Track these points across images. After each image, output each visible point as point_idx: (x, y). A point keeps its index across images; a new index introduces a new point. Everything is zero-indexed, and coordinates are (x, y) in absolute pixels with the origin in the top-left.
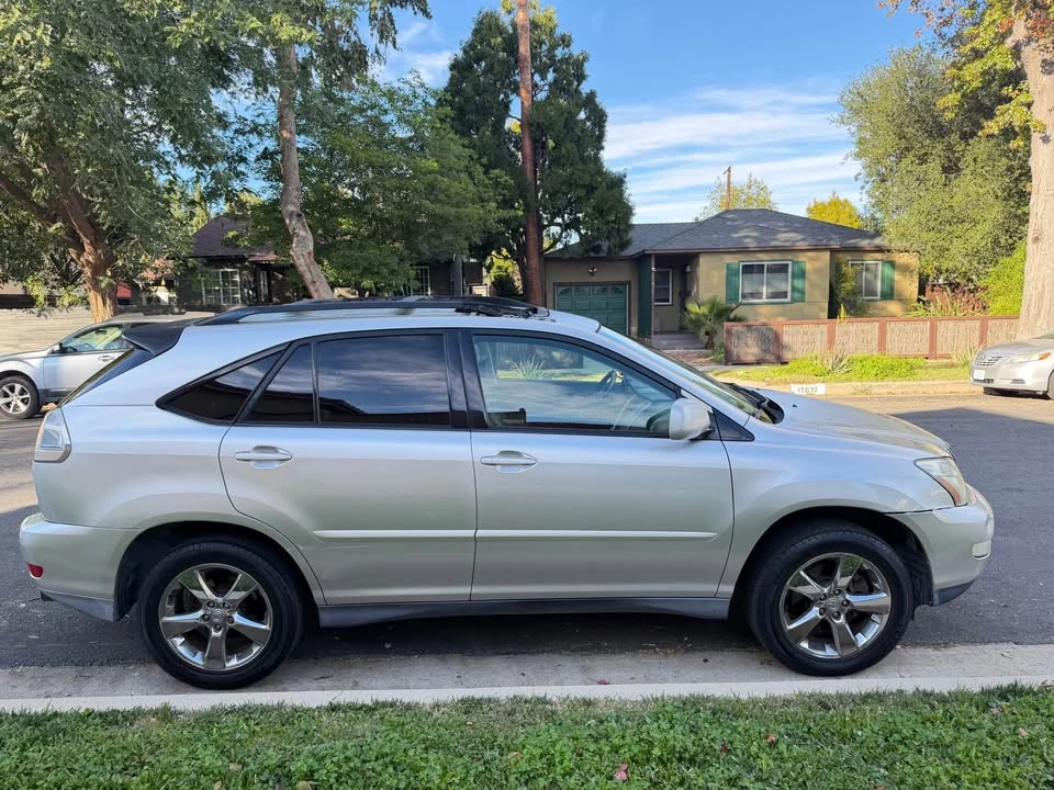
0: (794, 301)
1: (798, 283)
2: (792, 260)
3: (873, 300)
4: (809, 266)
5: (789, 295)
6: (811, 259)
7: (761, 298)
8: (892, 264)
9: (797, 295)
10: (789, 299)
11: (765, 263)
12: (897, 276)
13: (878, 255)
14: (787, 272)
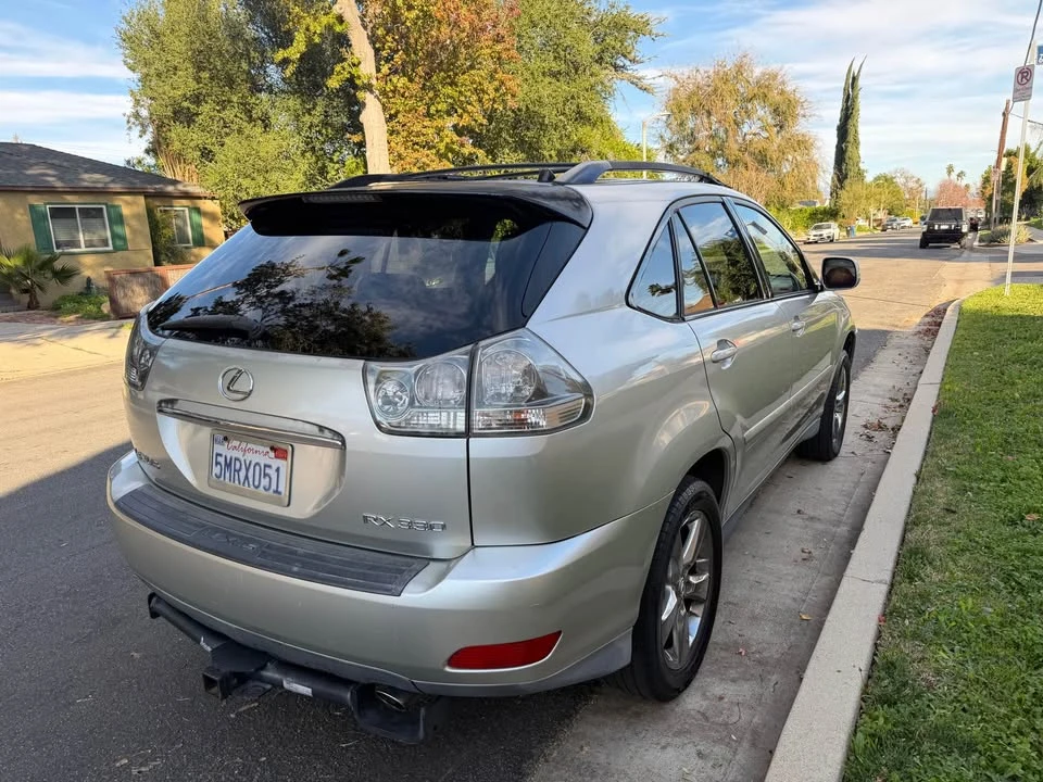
0: (116, 249)
1: (118, 229)
2: (106, 204)
3: (187, 248)
4: (126, 211)
5: (110, 242)
6: (127, 203)
7: (80, 247)
8: (198, 210)
9: (119, 243)
10: (111, 248)
11: (77, 206)
12: (205, 222)
13: (184, 202)
14: (102, 217)
